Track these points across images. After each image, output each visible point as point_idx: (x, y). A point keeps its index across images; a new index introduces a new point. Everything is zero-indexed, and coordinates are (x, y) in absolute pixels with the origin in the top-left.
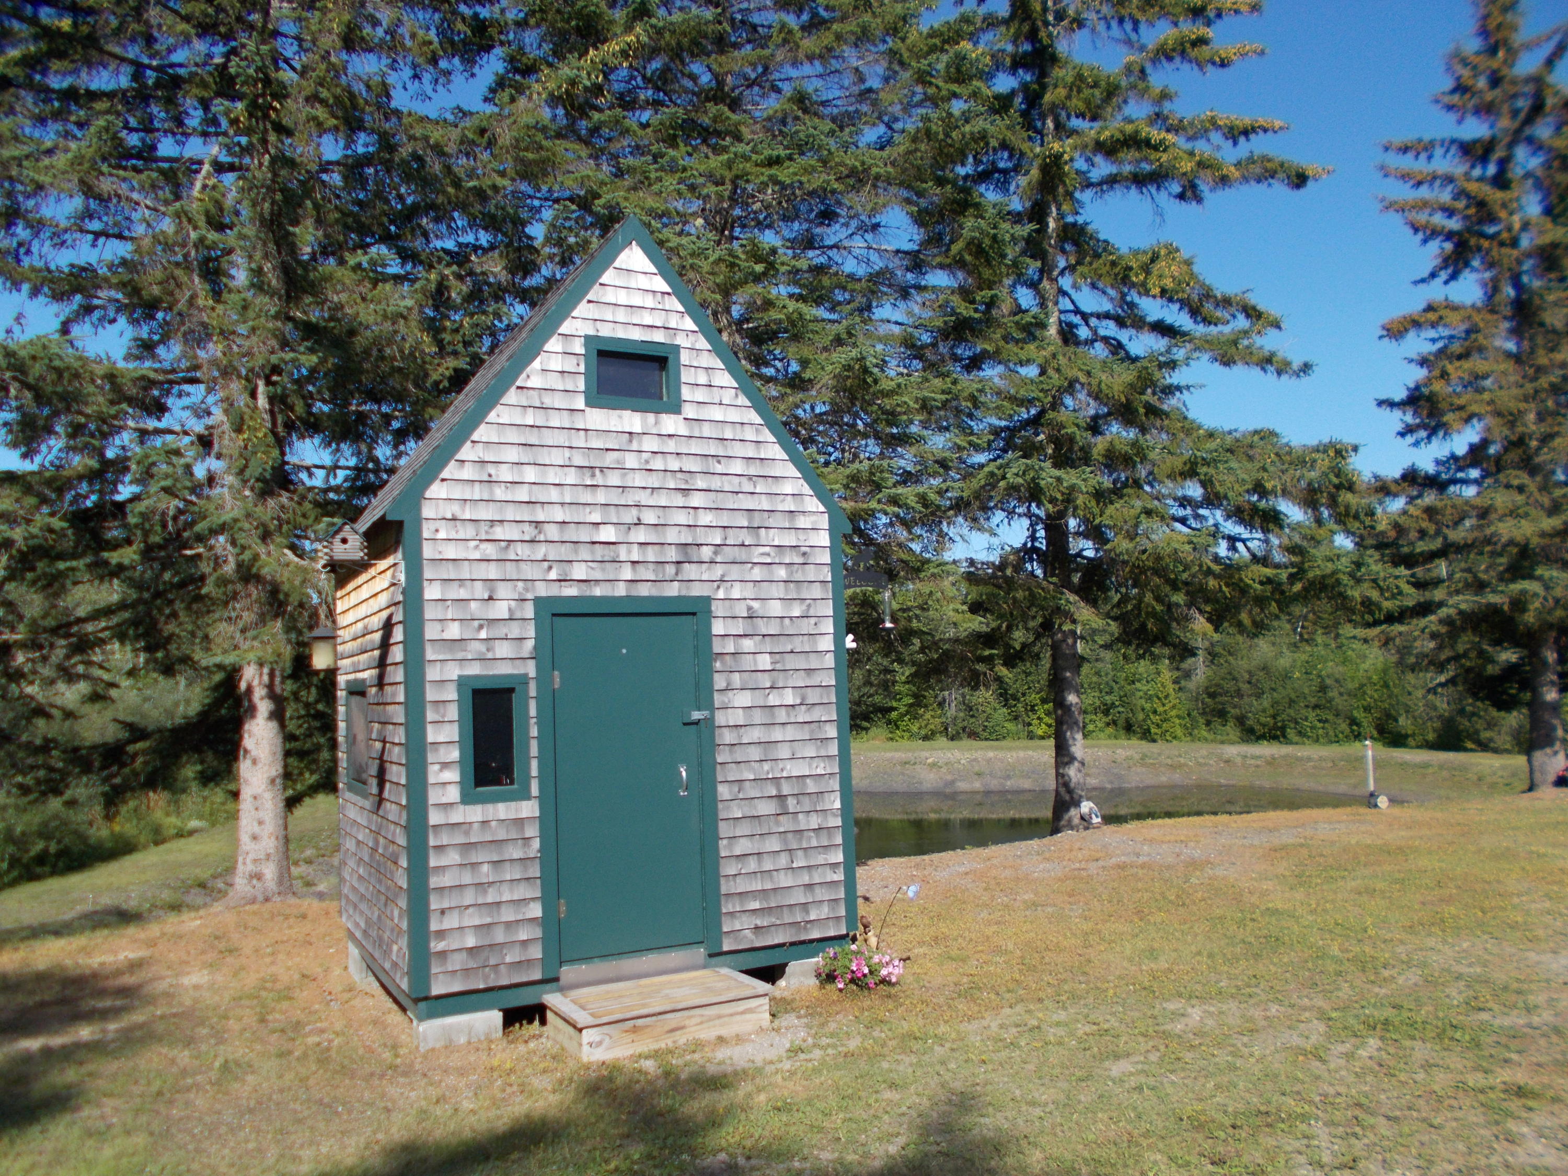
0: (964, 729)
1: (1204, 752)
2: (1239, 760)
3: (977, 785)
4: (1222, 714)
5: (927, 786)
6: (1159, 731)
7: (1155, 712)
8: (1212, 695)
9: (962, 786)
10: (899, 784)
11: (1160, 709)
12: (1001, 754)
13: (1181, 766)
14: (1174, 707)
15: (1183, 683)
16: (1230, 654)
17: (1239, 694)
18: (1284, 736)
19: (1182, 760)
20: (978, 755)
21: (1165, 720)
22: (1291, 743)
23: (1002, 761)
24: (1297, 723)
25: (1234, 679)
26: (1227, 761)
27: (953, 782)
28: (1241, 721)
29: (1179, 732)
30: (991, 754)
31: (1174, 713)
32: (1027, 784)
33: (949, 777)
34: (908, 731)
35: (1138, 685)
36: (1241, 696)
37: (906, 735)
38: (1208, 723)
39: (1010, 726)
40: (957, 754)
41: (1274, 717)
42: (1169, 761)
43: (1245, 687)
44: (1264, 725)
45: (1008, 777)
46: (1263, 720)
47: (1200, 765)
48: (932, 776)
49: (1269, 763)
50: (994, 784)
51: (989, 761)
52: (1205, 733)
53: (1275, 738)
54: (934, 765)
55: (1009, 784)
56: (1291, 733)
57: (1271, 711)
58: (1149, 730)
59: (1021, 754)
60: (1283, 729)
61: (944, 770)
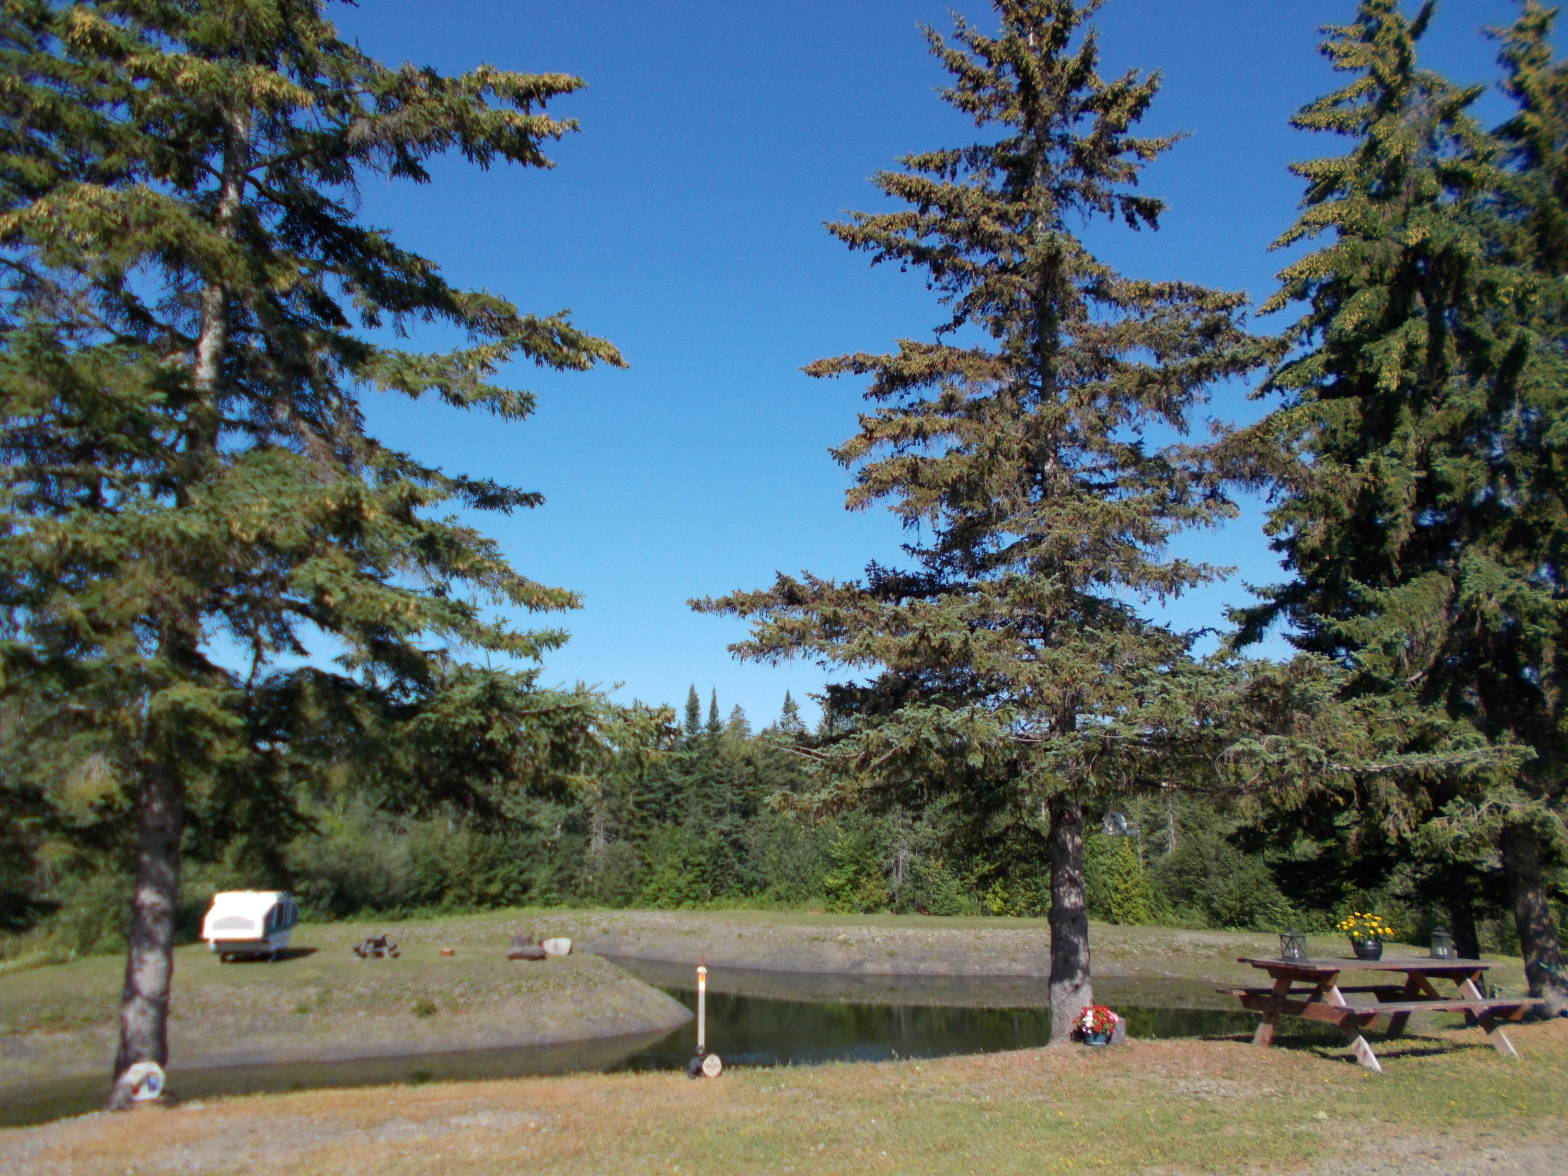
0: (913, 901)
1: (1153, 939)
2: (1190, 948)
3: (887, 967)
4: (1189, 895)
5: (832, 967)
6: (1121, 912)
7: (1116, 890)
8: (1179, 873)
9: (871, 967)
10: (802, 964)
11: (1122, 887)
12: (921, 933)
13: (1124, 954)
14: (1136, 885)
15: (1152, 858)
16: (1201, 827)
17: (1206, 873)
18: (1253, 923)
19: (1127, 947)
20: (897, 932)
21: (1127, 899)
22: (1260, 931)
23: (920, 940)
24: (1266, 908)
25: (1201, 855)
26: (1177, 950)
27: (861, 963)
28: (1208, 901)
29: (1143, 915)
30: (910, 932)
31: (1135, 892)
32: (942, 968)
33: (858, 957)
34: (849, 901)
35: (1101, 858)
36: (1206, 875)
37: (848, 905)
38: (1175, 905)
39: (963, 900)
40: (874, 930)
41: (1242, 899)
42: (1112, 948)
43: (1213, 866)
44: (1230, 910)
45: (923, 959)
46: (1230, 903)
47: (1147, 953)
48: (840, 955)
49: (1222, 954)
50: (906, 966)
51: (906, 940)
52: (1170, 917)
53: (1243, 924)
54: (845, 942)
55: (923, 967)
56: (1260, 919)
57: (1237, 894)
58: (1110, 911)
59: (944, 933)
60: (1251, 914)
61: (854, 949)
